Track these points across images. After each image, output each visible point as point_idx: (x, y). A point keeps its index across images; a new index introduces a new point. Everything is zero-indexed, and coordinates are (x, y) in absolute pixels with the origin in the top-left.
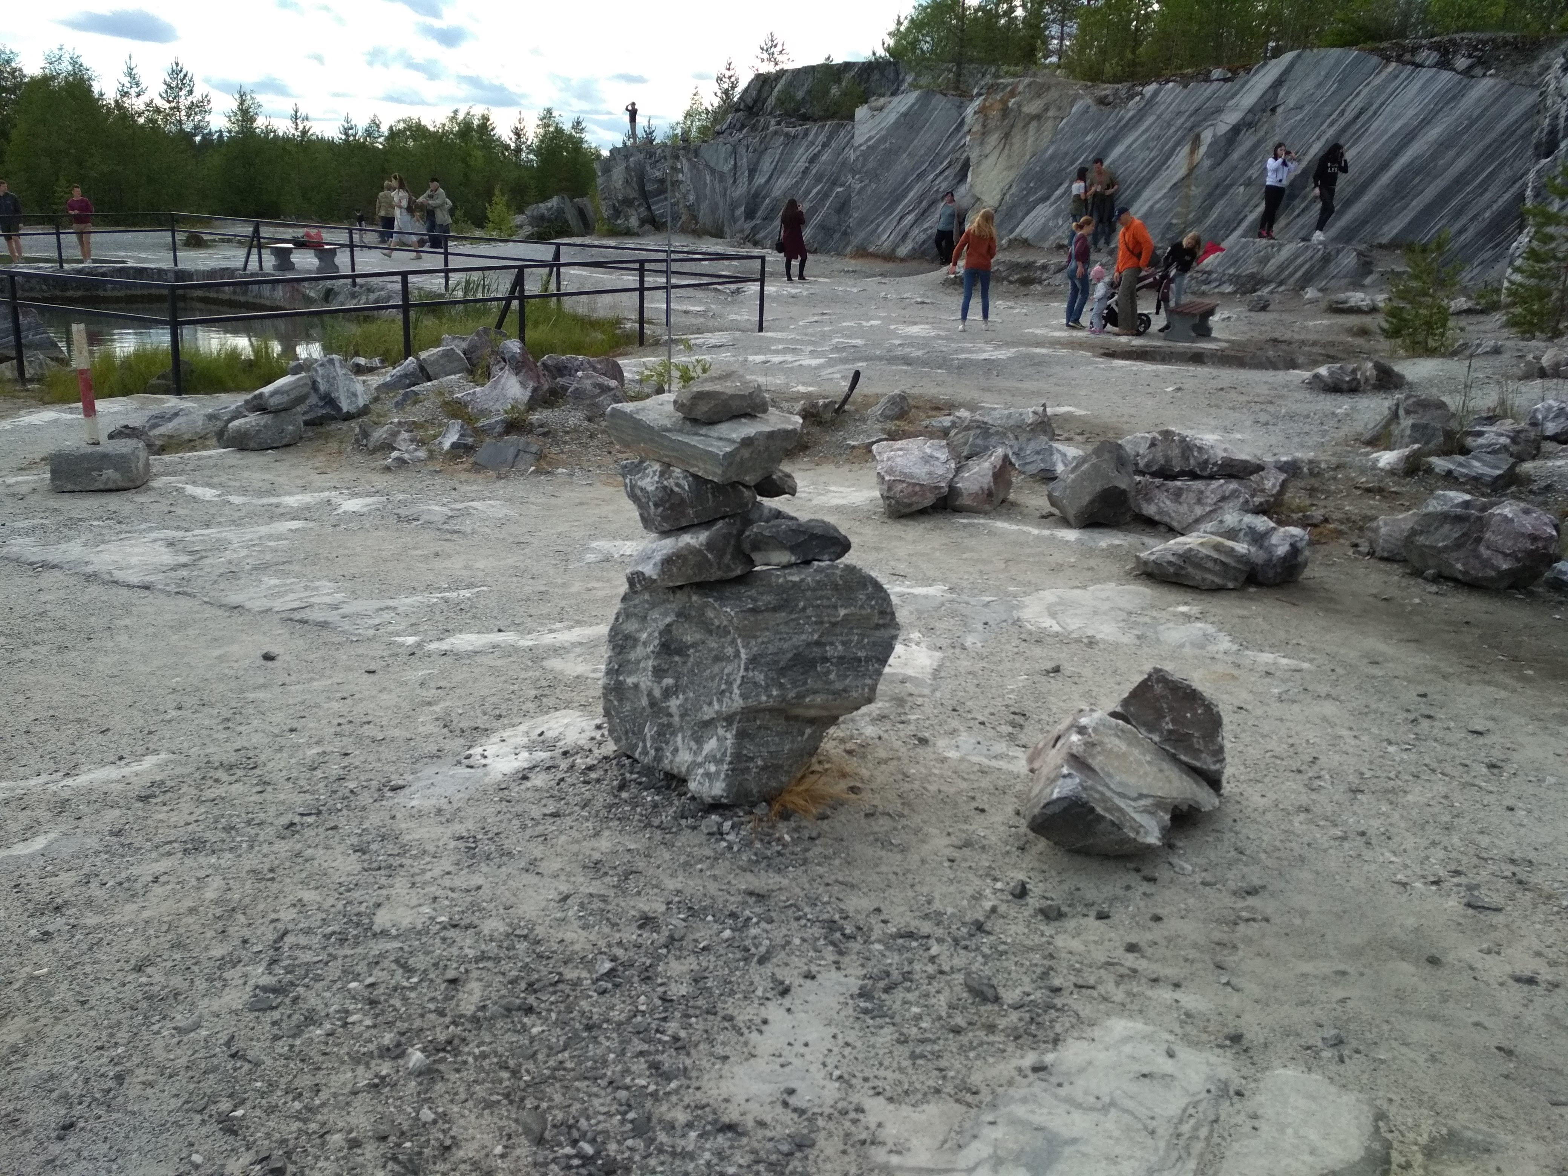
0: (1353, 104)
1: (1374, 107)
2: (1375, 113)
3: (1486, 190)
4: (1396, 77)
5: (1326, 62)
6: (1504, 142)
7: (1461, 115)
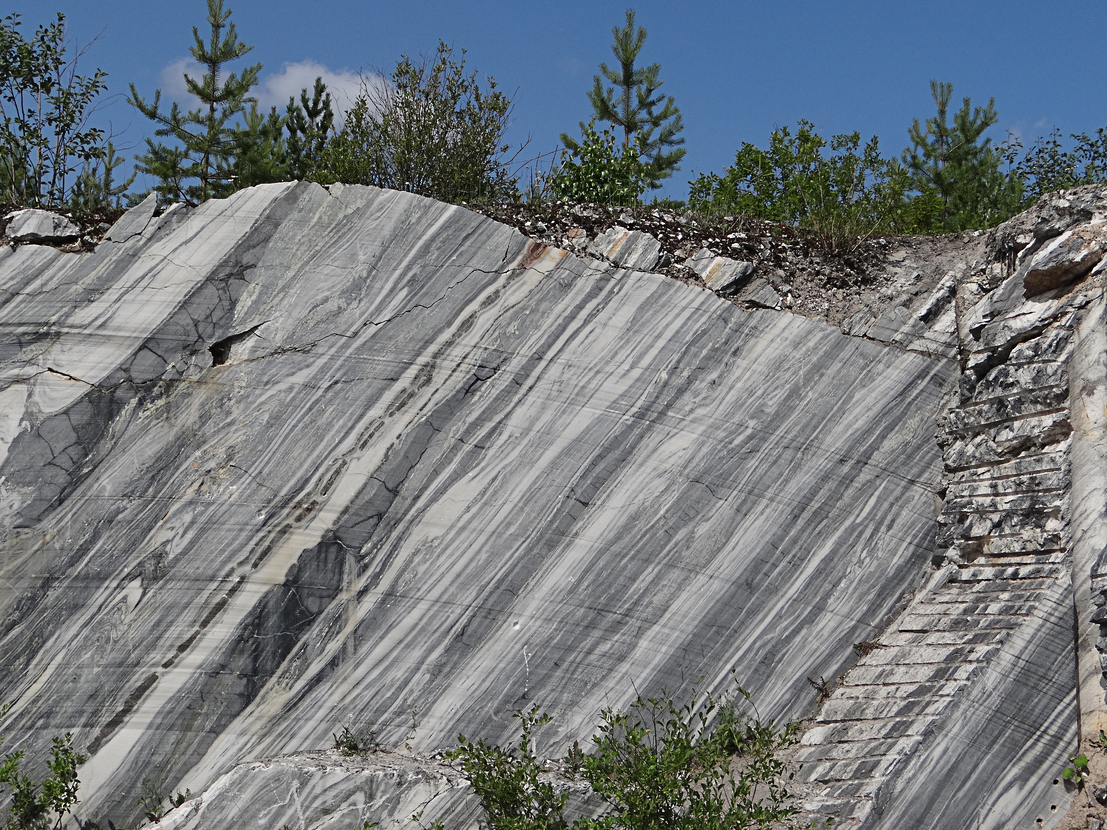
0: (457, 352)
1: (515, 365)
2: (517, 383)
3: (819, 609)
4: (566, 286)
5: (371, 225)
6: (848, 481)
7: (738, 405)
